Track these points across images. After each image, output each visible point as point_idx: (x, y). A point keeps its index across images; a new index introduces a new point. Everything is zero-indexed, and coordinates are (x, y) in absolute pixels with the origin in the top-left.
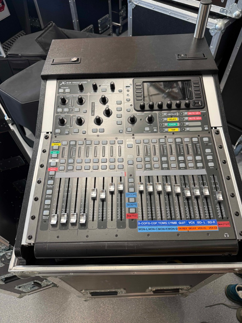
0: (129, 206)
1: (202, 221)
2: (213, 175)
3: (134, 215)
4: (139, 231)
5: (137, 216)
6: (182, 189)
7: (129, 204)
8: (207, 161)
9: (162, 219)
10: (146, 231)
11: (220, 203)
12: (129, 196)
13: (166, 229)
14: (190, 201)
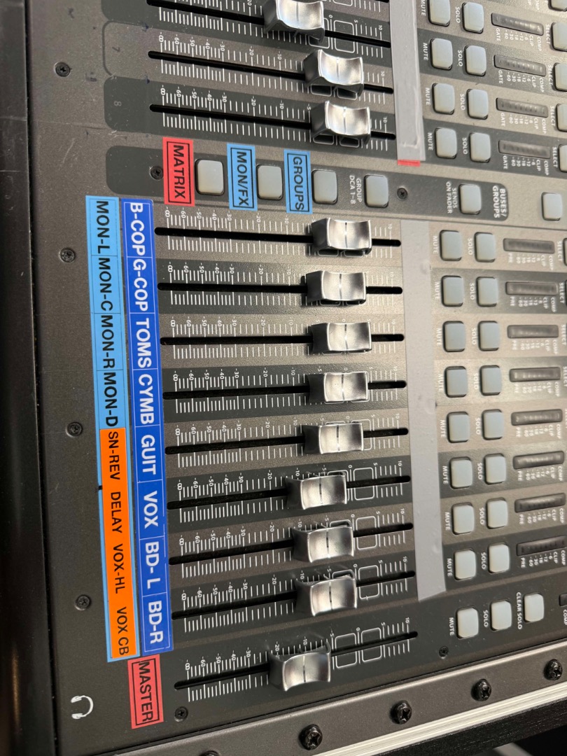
0: (236, 164)
1: (158, 571)
2: (413, 635)
3: (186, 185)
4: (91, 202)
5: (180, 199)
6: (335, 464)
7: (248, 165)
8: (483, 604)
9: (168, 341)
10: (93, 241)
11: (269, 669)
12: (292, 170)
13: (110, 362)
14: (271, 504)
